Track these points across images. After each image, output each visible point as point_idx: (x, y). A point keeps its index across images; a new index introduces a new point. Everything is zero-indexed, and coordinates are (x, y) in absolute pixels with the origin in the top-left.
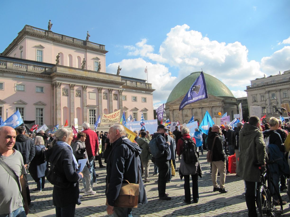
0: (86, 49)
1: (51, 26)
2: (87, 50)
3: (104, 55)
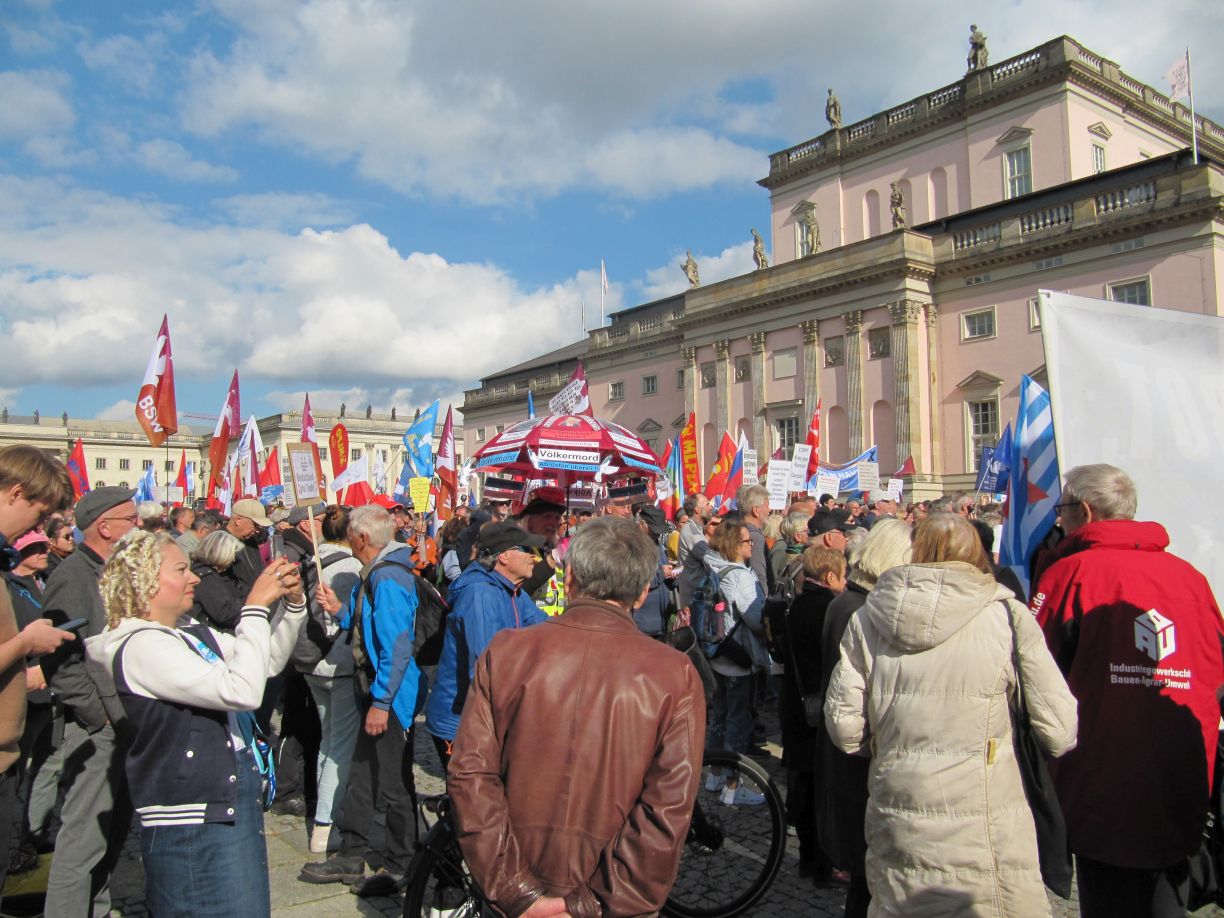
0: (965, 118)
1: (833, 110)
2: (971, 120)
3: (1058, 91)
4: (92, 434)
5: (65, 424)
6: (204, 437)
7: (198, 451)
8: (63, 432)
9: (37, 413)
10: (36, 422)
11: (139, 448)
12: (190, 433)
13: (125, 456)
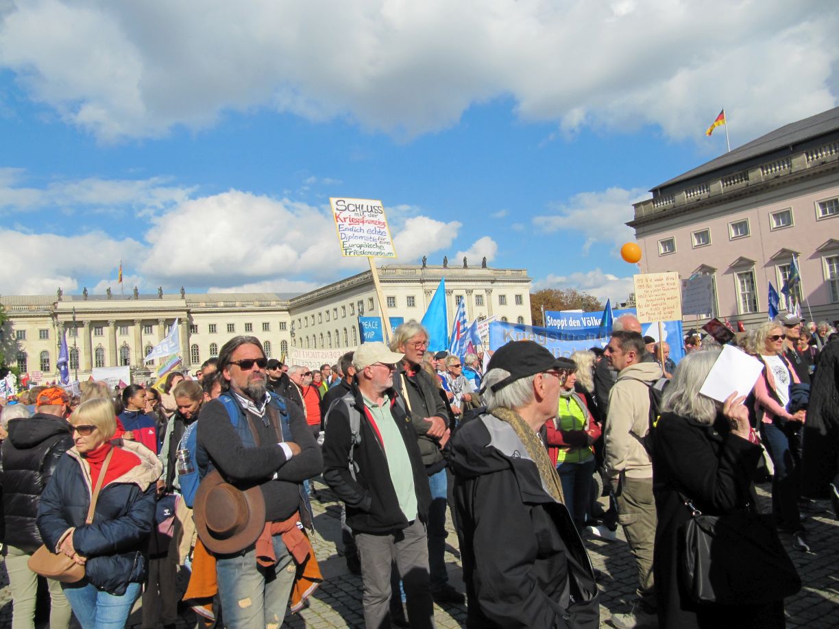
4: (204, 304)
5: (183, 297)
6: (291, 301)
7: (287, 313)
8: (181, 304)
9: (160, 290)
10: (161, 297)
11: (241, 314)
12: (278, 299)
13: (231, 321)
